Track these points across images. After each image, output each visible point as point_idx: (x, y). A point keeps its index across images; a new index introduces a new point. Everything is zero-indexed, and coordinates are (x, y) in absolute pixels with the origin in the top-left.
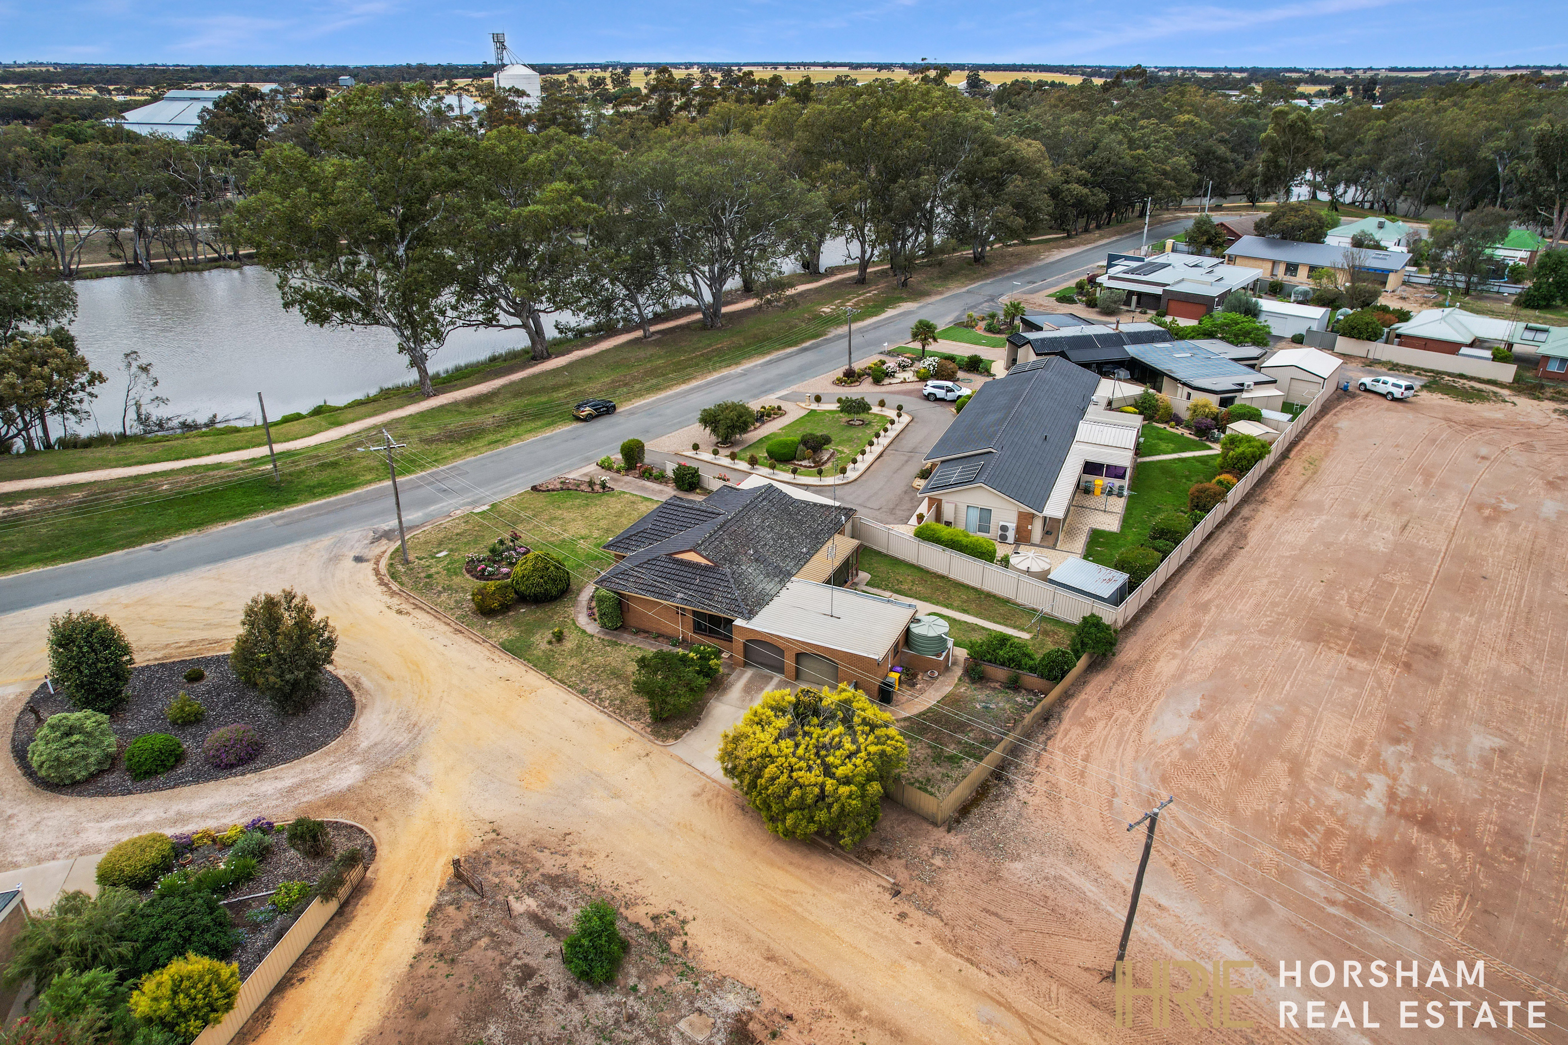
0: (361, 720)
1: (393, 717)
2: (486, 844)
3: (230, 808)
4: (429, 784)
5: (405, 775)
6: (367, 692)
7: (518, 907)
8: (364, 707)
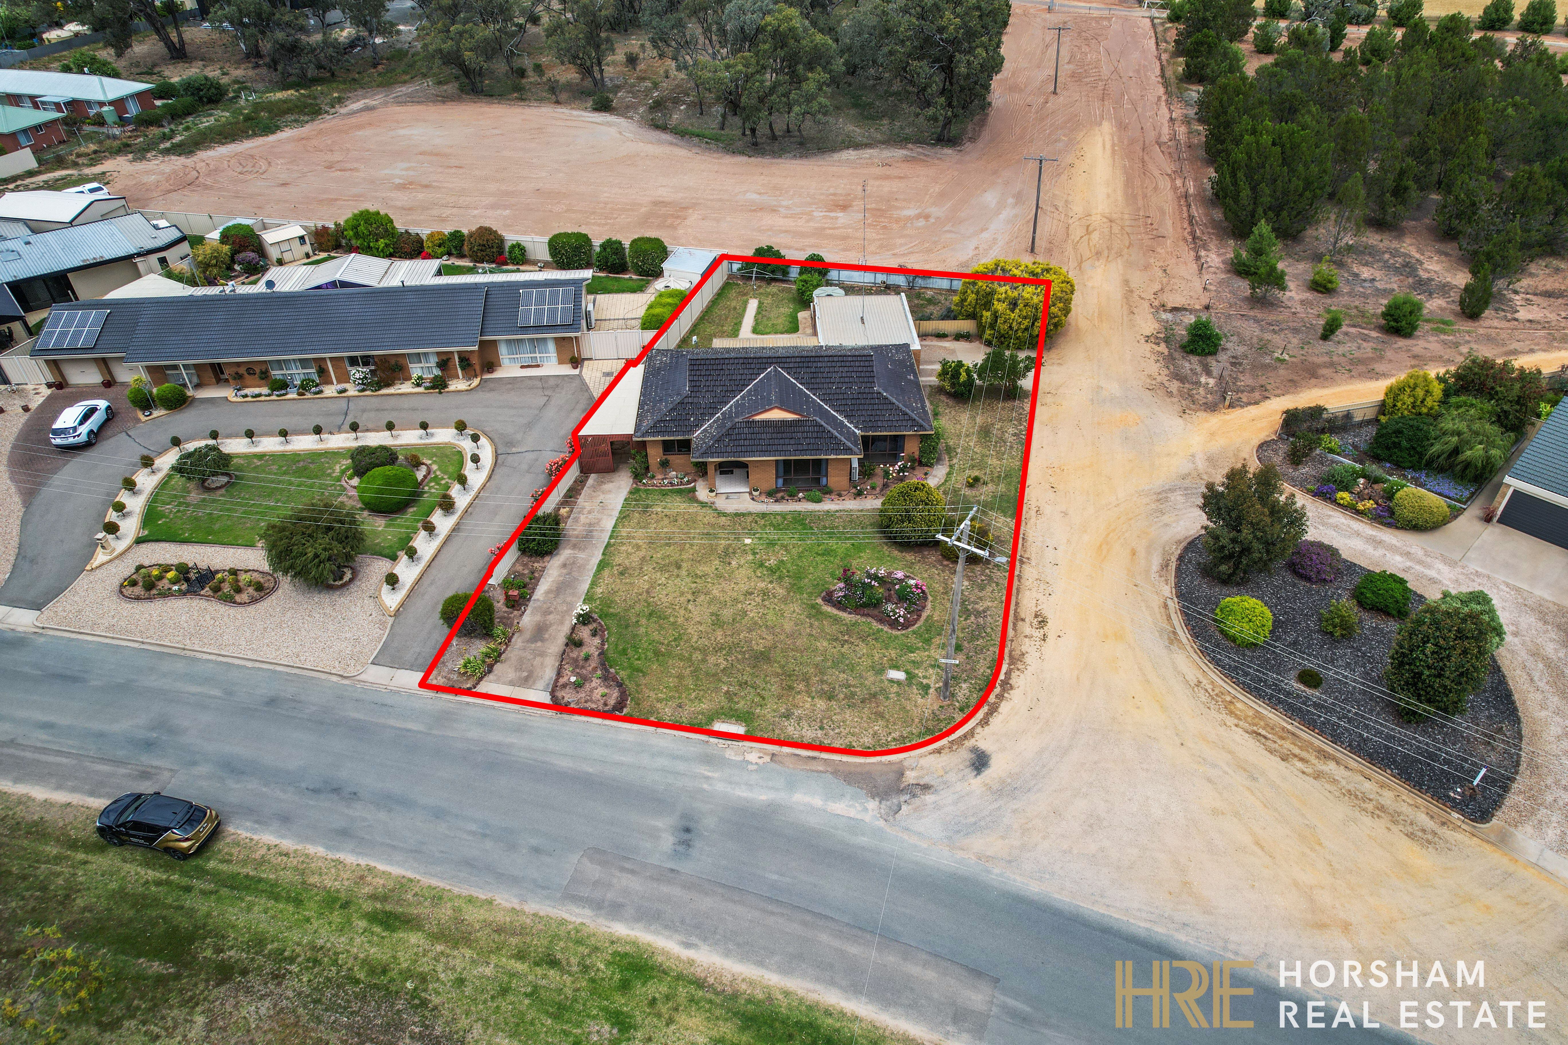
0: (1192, 532)
1: (1166, 519)
2: (1196, 411)
3: (1336, 527)
4: (1193, 456)
5: (1201, 471)
6: (1164, 552)
7: (1212, 382)
8: (1179, 542)
